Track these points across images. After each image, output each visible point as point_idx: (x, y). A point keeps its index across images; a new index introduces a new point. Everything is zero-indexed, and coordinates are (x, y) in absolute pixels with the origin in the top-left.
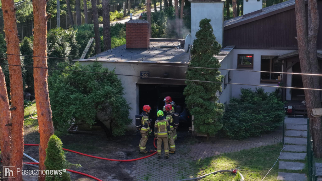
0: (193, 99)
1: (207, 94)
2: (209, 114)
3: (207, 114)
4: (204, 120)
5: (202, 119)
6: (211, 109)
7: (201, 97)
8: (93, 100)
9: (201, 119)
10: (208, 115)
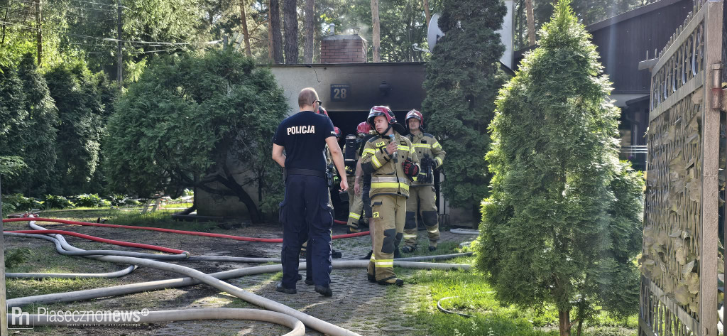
0: (439, 121)
1: (472, 112)
2: (476, 156)
3: (472, 158)
4: (466, 168)
5: (460, 168)
6: (481, 146)
7: (459, 117)
8: (211, 111)
9: (459, 166)
10: (474, 158)
